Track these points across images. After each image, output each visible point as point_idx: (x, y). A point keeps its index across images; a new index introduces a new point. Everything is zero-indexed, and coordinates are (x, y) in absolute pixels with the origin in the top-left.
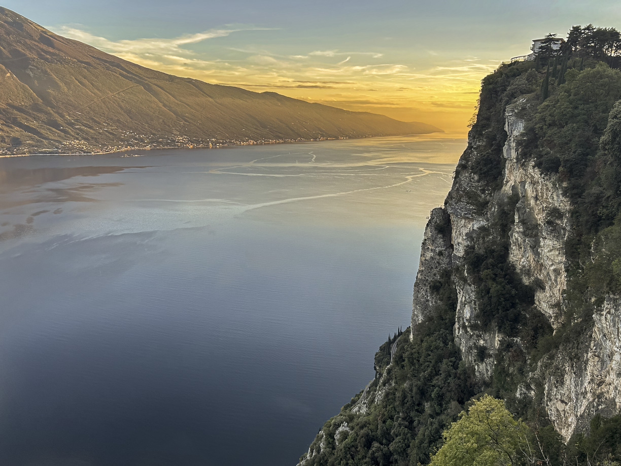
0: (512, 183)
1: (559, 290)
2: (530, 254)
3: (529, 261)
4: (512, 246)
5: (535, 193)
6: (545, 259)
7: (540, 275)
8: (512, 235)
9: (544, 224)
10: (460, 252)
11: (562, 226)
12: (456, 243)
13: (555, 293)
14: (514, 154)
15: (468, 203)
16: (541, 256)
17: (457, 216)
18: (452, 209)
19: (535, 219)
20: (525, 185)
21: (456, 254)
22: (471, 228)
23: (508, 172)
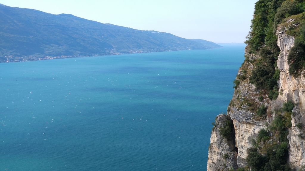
0: (286, 92)
4: (291, 149)
8: (290, 138)
10: (243, 154)
12: (240, 146)
14: (287, 67)
15: (248, 110)
17: (239, 121)
18: (234, 116)
20: (298, 93)
21: (240, 156)
22: (253, 133)
23: (282, 82)
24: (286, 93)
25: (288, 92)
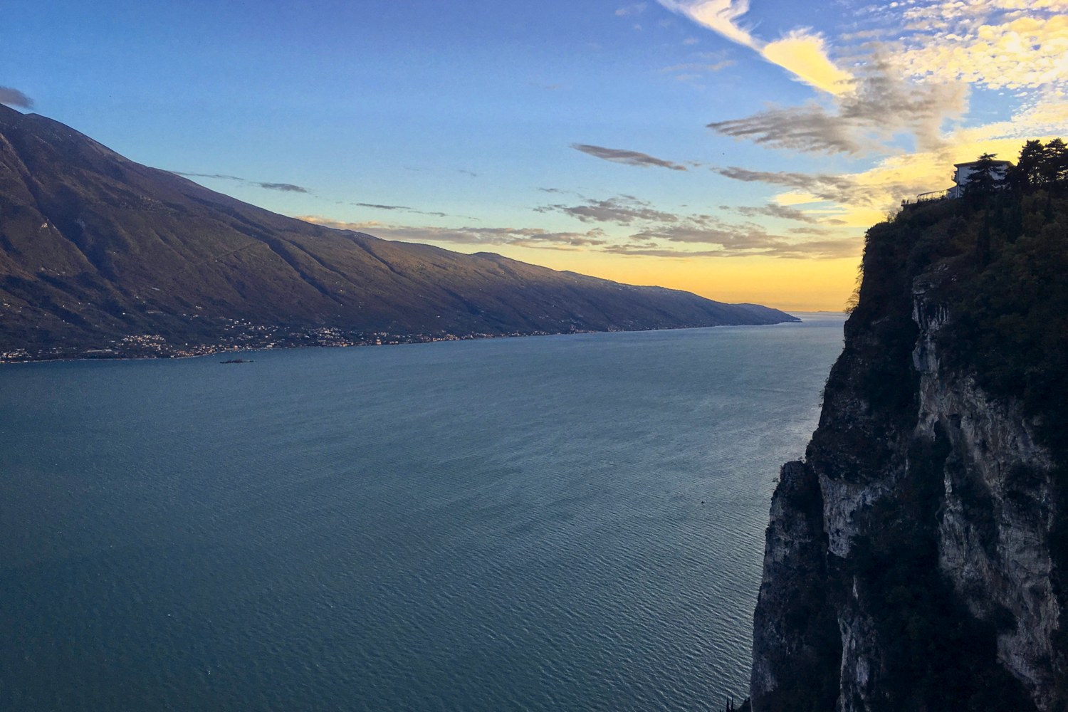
0: (933, 417)
1: (1045, 630)
2: (980, 556)
3: (980, 571)
4: (943, 540)
5: (980, 437)
6: (1012, 566)
7: (1004, 599)
8: (941, 517)
9: (1004, 498)
10: (841, 549)
11: (1040, 501)
12: (833, 530)
13: (1037, 635)
14: (933, 364)
16: (1002, 561)
17: (831, 478)
18: (821, 464)
19: (985, 487)
20: (960, 422)
21: (835, 553)
22: (861, 503)
23: (925, 397)
24: (933, 420)
25: (936, 419)
